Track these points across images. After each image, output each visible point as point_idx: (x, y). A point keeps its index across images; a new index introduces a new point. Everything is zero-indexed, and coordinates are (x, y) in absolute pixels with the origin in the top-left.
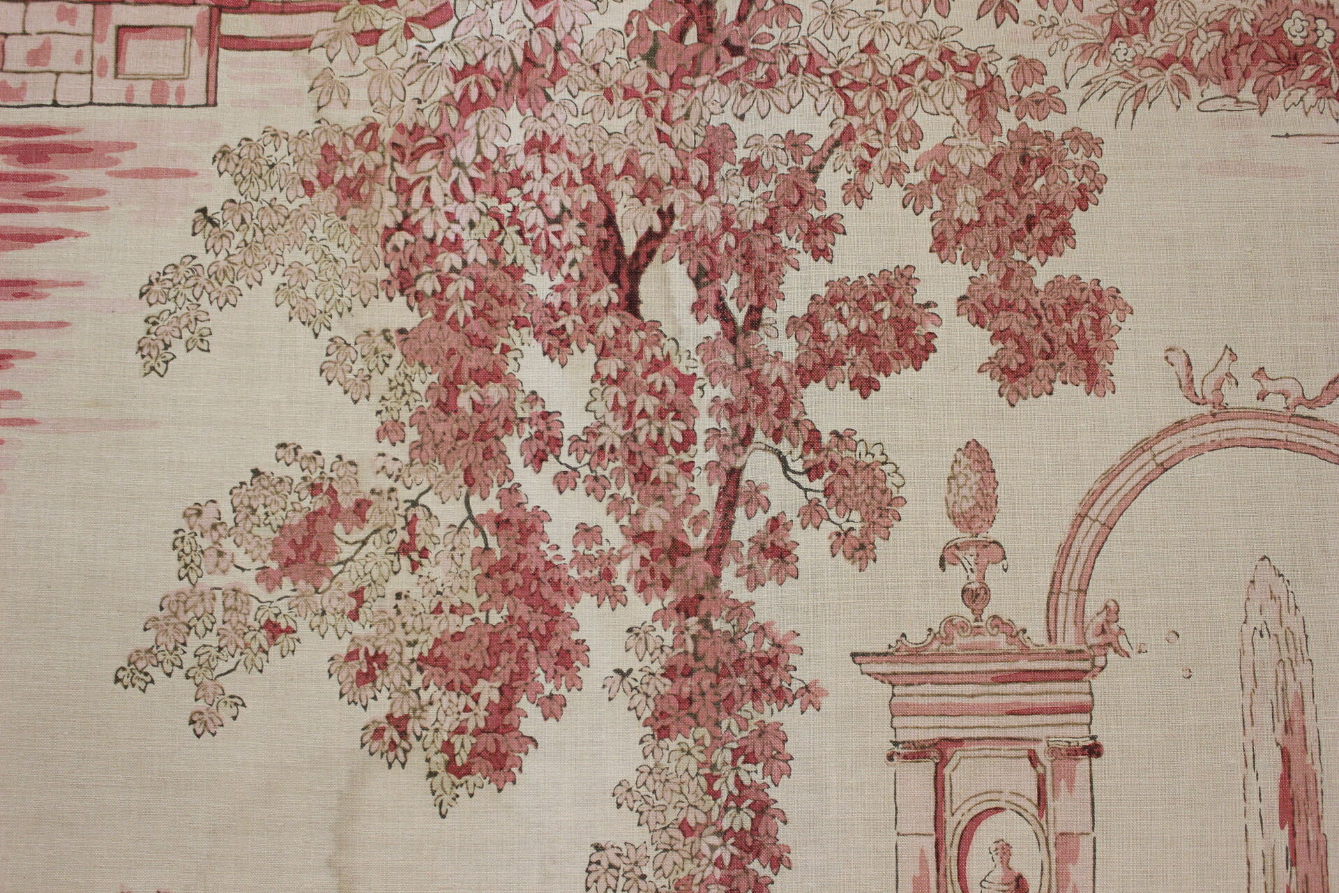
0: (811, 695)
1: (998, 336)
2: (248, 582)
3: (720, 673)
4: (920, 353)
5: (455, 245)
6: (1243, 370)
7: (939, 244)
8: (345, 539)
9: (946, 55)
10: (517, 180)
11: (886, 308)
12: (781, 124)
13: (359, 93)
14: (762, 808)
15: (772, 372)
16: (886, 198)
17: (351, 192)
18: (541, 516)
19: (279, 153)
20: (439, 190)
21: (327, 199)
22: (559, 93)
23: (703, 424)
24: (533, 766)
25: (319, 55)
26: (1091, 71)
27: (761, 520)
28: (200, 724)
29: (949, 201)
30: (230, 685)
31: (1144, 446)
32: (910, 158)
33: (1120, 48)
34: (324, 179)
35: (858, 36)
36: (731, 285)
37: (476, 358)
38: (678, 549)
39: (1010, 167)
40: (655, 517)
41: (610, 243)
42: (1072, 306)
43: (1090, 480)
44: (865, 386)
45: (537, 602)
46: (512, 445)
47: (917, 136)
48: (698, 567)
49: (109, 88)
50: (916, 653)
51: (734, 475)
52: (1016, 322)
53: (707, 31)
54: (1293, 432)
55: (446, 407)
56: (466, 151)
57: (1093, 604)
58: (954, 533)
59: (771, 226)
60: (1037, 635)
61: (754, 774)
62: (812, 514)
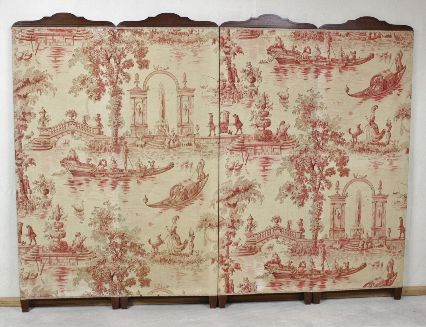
0: (124, 93)
1: (139, 64)
2: (79, 85)
3: (117, 92)
4: (133, 66)
5: (94, 57)
6: (160, 67)
7: (135, 57)
8: (86, 82)
9: (135, 40)
10: (99, 52)
11: (130, 62)
12: (121, 47)
13: (86, 44)
14: (120, 103)
15: (120, 68)
16: (130, 53)
17: (86, 53)
18: (102, 79)
19: (79, 49)
20: (93, 53)
21: (84, 53)
22: (103, 44)
23: (115, 72)
24: (102, 99)
25: (82, 41)
26: (148, 41)
27: (120, 80)
28: (75, 96)
29: (135, 53)
30: (78, 93)
31: (151, 73)
32: (132, 49)
33: (150, 40)
34: (83, 52)
35: (128, 39)
36: (117, 60)
37: (96, 67)
38: (113, 82)
39: (140, 50)
40: (111, 80)
41: (107, 57)
42: (145, 62)
43: (147, 76)
44: (128, 69)
45: (102, 86)
46: (100, 74)
47: (133, 47)
48: (115, 83)
49: (65, 44)
50: (132, 90)
51: (118, 76)
52: (141, 63)
53: (115, 38)
54: (164, 72)
55: (94, 71)
56: (95, 49)
57: (147, 86)
58: (135, 81)
59: (120, 55)
60: (142, 89)
61: (119, 100)
62: (124, 79)
